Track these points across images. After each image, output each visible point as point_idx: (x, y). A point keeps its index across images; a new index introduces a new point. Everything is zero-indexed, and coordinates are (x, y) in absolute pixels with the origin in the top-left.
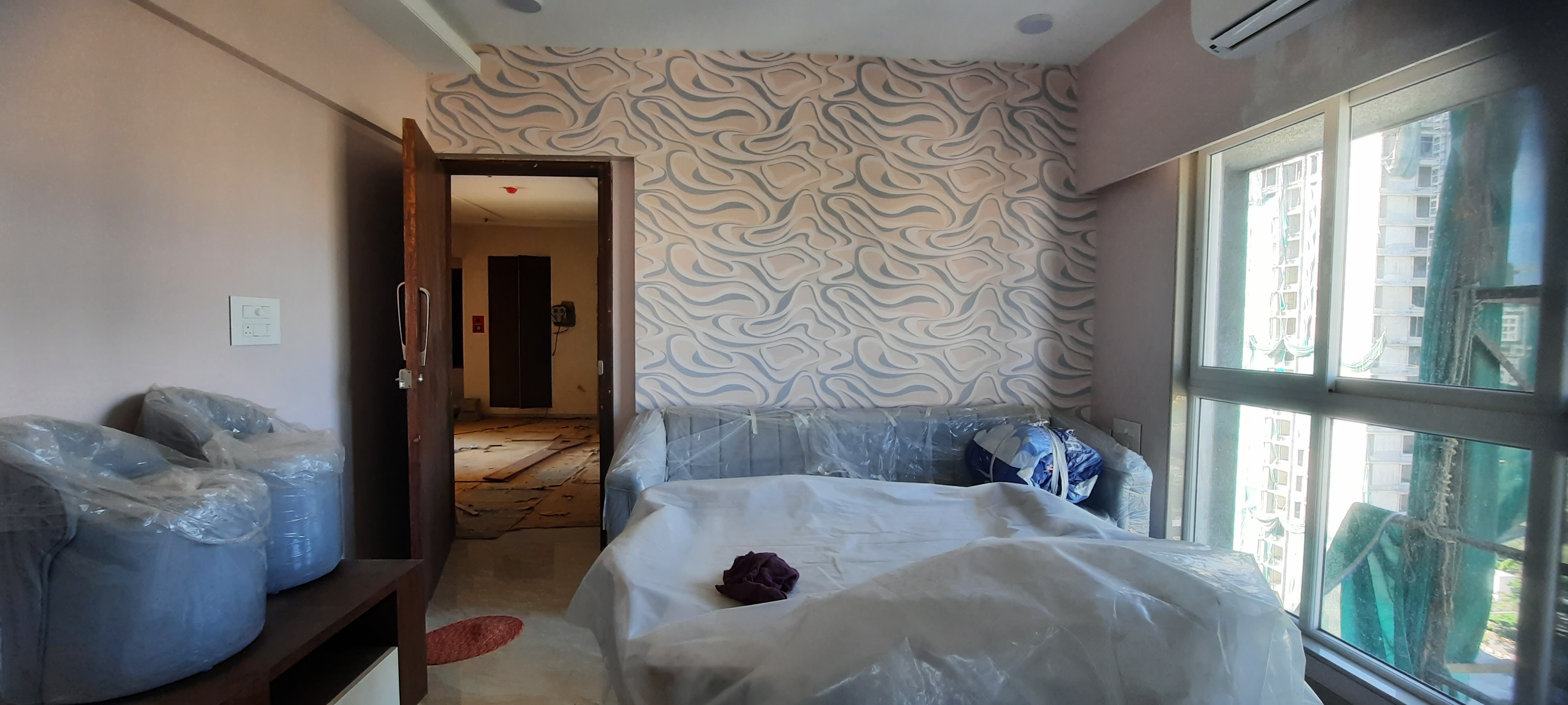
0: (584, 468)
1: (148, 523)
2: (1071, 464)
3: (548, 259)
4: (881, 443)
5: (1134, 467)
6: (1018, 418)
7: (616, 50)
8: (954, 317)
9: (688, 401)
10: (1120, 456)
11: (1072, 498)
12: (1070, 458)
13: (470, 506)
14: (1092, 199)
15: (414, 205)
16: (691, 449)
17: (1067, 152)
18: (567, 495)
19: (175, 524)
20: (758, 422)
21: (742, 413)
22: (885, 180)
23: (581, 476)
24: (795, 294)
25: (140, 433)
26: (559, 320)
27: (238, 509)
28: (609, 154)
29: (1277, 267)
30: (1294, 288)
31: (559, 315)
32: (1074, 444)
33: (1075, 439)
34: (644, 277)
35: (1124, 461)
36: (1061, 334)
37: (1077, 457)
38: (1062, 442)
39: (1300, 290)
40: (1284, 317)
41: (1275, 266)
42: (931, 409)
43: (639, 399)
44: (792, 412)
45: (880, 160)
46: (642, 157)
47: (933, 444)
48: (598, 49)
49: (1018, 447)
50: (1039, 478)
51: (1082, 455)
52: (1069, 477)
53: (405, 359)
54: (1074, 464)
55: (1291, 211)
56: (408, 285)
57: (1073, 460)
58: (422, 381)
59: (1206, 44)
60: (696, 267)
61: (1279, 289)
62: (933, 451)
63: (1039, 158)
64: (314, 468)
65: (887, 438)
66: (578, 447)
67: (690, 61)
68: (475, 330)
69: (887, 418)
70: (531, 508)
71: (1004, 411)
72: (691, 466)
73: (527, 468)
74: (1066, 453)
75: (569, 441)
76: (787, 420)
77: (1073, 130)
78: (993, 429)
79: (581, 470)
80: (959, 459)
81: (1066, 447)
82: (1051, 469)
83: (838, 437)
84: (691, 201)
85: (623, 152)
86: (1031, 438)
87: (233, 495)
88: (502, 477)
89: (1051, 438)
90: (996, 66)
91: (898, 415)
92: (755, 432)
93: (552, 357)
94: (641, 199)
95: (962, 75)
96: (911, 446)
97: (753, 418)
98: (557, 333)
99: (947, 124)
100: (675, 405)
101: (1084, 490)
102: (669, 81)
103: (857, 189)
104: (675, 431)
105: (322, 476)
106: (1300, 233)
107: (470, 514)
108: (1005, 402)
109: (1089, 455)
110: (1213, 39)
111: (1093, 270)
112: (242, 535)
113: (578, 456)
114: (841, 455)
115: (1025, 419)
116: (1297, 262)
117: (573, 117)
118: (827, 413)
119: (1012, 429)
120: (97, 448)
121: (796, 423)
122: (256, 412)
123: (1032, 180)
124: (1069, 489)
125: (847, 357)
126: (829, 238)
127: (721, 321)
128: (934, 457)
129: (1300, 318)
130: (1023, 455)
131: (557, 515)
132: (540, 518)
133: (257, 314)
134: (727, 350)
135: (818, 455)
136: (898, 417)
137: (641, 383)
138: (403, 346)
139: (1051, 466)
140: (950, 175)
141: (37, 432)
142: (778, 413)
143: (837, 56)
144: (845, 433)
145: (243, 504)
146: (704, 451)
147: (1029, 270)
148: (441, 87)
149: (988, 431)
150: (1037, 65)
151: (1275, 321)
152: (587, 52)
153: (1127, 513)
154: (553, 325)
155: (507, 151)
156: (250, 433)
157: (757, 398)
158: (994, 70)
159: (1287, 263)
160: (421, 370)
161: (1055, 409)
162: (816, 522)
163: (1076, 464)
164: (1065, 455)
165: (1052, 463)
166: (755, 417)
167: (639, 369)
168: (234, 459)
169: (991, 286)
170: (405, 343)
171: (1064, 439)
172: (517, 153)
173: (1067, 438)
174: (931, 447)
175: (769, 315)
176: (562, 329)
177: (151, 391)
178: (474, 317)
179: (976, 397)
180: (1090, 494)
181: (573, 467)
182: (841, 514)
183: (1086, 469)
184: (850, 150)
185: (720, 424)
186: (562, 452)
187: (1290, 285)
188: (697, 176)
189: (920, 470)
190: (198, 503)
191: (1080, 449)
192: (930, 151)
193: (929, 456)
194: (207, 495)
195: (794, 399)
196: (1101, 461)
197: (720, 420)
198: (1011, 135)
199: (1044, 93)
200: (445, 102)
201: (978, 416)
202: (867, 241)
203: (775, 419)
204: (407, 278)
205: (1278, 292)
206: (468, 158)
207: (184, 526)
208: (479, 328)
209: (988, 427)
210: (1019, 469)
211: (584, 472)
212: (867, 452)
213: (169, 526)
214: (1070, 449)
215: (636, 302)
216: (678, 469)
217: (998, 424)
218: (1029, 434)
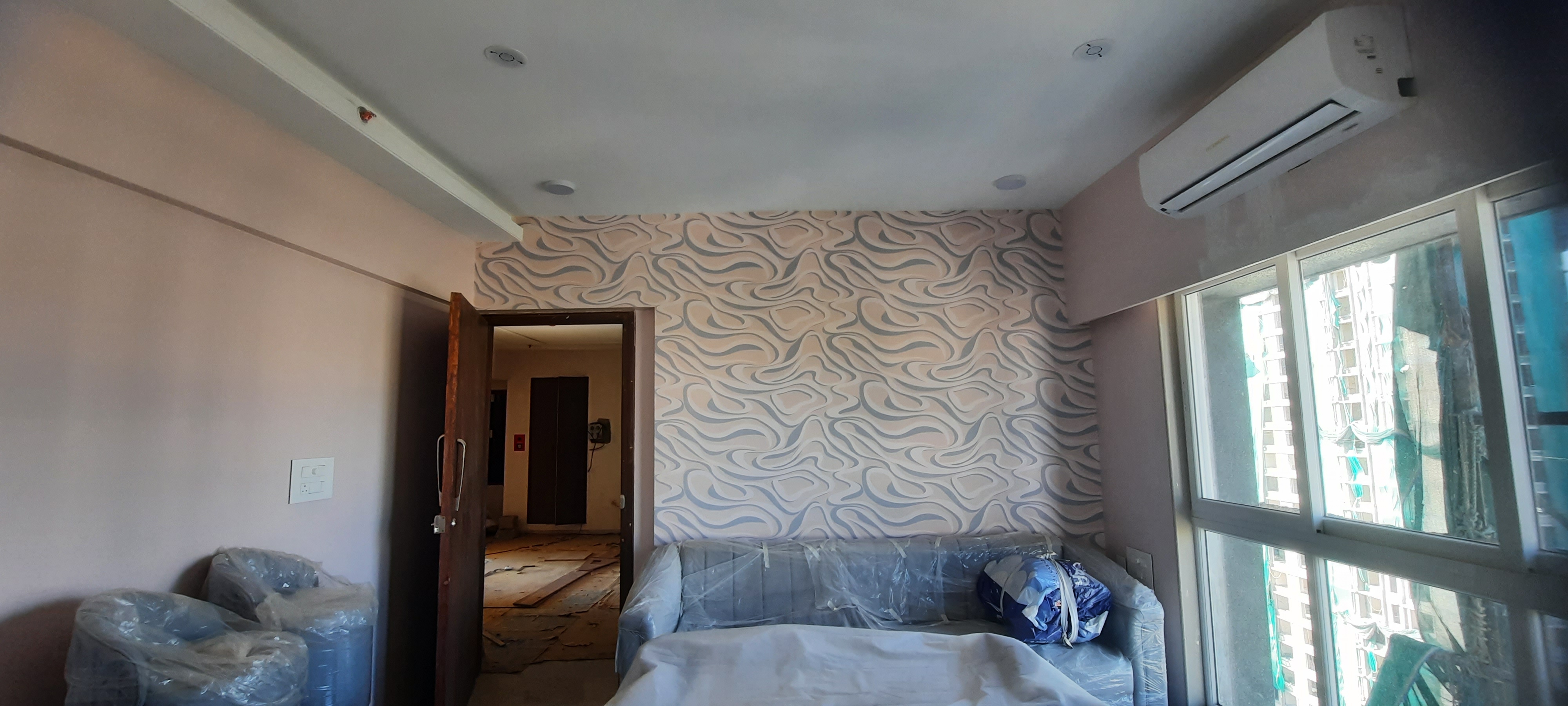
0: (612, 591)
1: (205, 690)
2: (1079, 599)
3: (586, 379)
4: (891, 574)
5: (1144, 603)
6: (1029, 547)
7: (640, 216)
8: (959, 446)
9: (704, 534)
10: (1130, 590)
11: (1083, 635)
12: (1078, 593)
13: (498, 635)
14: (1087, 329)
15: (457, 367)
16: (705, 584)
17: (1057, 287)
18: (592, 622)
19: (226, 691)
20: (770, 554)
21: (755, 546)
22: (885, 319)
23: (607, 600)
24: (804, 428)
25: (204, 598)
26: (595, 437)
27: (280, 673)
28: (631, 305)
29: (1332, 351)
30: (1354, 371)
31: (596, 432)
32: (1081, 578)
33: (1083, 573)
34: (663, 416)
35: (1134, 596)
36: (1067, 460)
37: (1085, 592)
38: (1069, 576)
39: (1361, 374)
40: (1347, 402)
41: (1330, 350)
42: (940, 538)
43: (658, 532)
44: (802, 544)
45: (879, 301)
46: (661, 307)
47: (944, 576)
48: (625, 216)
49: (1024, 582)
50: (1046, 616)
51: (1090, 590)
52: (1079, 614)
53: (440, 505)
54: (1082, 600)
55: (1339, 293)
56: (446, 437)
57: (1081, 596)
58: (455, 525)
59: (1157, 207)
60: (711, 406)
61: (1337, 373)
62: (944, 583)
63: (1030, 294)
64: (351, 622)
65: (896, 570)
66: (609, 567)
67: (705, 223)
68: (516, 449)
69: (896, 549)
70: (556, 638)
71: (1015, 540)
72: (705, 601)
73: (556, 592)
74: (1073, 588)
75: (600, 561)
76: (798, 553)
77: (1060, 267)
78: (1002, 561)
79: (609, 594)
80: (971, 591)
81: (1073, 581)
82: (1060, 605)
83: (849, 570)
84: (706, 344)
85: (646, 304)
86: (1036, 573)
87: (277, 661)
88: (531, 604)
89: (1058, 573)
90: (983, 214)
91: (907, 546)
92: (767, 565)
93: (588, 474)
94: (660, 345)
95: (950, 223)
96: (922, 578)
97: (765, 551)
98: (593, 450)
99: (940, 267)
100: (692, 539)
101: (1095, 627)
102: (686, 240)
103: (859, 328)
104: (690, 566)
105: (356, 630)
106: (1351, 315)
107: (498, 645)
108: (1016, 531)
109: (1097, 590)
110: (1162, 203)
111: (1093, 397)
112: (281, 697)
113: (607, 578)
114: (851, 589)
115: (1035, 548)
116: (1353, 345)
117: (601, 274)
118: (837, 545)
119: (1021, 561)
120: (169, 615)
121: (807, 556)
122: (305, 566)
123: (1025, 314)
124: (1080, 626)
125: (855, 488)
126: (835, 374)
127: (734, 456)
128: (944, 589)
129: (1365, 404)
130: (1028, 590)
131: (580, 645)
132: (563, 649)
133: (314, 473)
134: (741, 484)
135: (828, 589)
136: (907, 548)
137: (660, 516)
138: (440, 493)
139: (1059, 601)
140: (946, 313)
141: (123, 607)
142: (790, 546)
143: (836, 212)
144: (855, 565)
145: (284, 667)
146: (718, 586)
147: (1030, 399)
148: (487, 254)
149: (998, 562)
150: (1020, 211)
151: (1338, 406)
152: (615, 218)
153: (1141, 652)
154: (589, 442)
155: (543, 306)
156: (298, 587)
157: (769, 530)
158: (980, 216)
159: (1341, 346)
160: (455, 515)
161: (1069, 537)
162: (801, 680)
163: (1085, 600)
164: (1072, 590)
165: (1060, 599)
166: (767, 550)
167: (657, 503)
168: (281, 619)
169: (993, 415)
170: (441, 491)
171: (1070, 574)
172: (551, 308)
173: (1074, 572)
174: (941, 579)
175: (780, 449)
176: (598, 445)
177: (217, 553)
178: (515, 436)
179: (986, 525)
180: (1102, 632)
181: (601, 590)
182: (826, 670)
183: (1096, 605)
184: (851, 293)
185: (733, 558)
186: (592, 574)
187: (1350, 368)
188: (711, 322)
189: (932, 603)
190: (247, 670)
191: (1087, 584)
192: (926, 291)
193: (940, 588)
194: (256, 663)
195: (806, 530)
196: (1110, 595)
197: (734, 554)
198: (1001, 274)
199: (1029, 235)
200: (491, 266)
201: (988, 545)
202: (870, 377)
203: (787, 552)
204: (447, 432)
205: (1337, 376)
206: (509, 313)
207: (234, 693)
208: (519, 446)
209: (998, 558)
210: (1024, 606)
211: (612, 596)
212: (877, 584)
213: (221, 692)
214: (1077, 583)
215: (655, 439)
216: (693, 604)
217: (1010, 554)
218: (1036, 568)
